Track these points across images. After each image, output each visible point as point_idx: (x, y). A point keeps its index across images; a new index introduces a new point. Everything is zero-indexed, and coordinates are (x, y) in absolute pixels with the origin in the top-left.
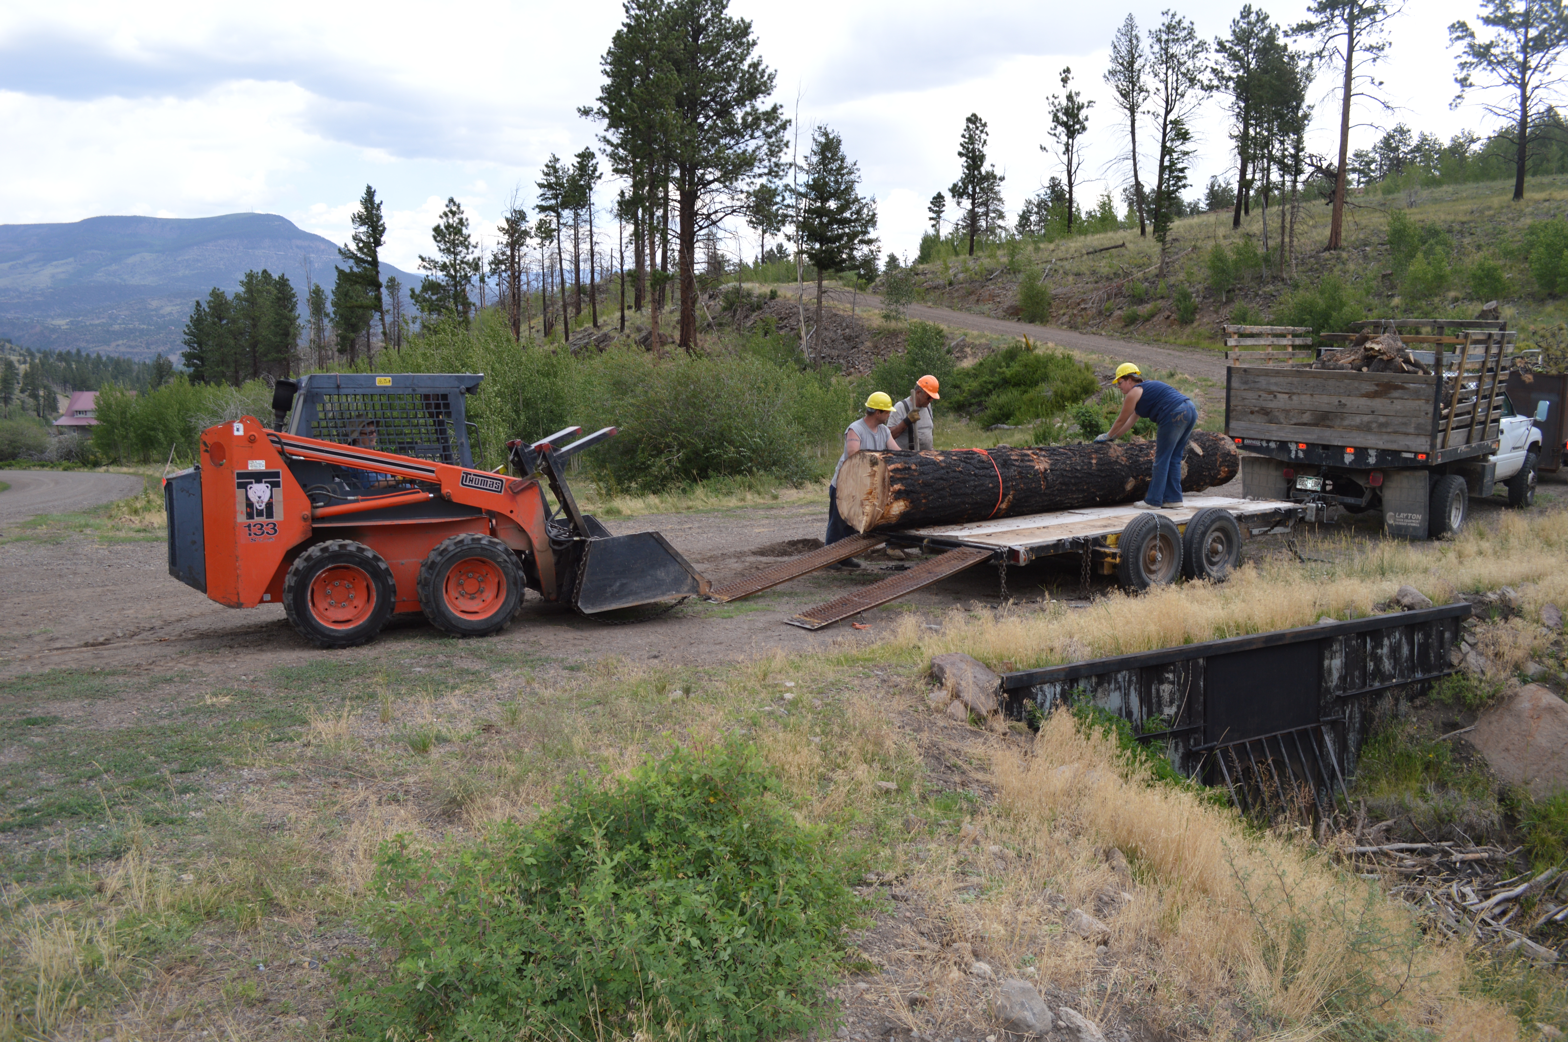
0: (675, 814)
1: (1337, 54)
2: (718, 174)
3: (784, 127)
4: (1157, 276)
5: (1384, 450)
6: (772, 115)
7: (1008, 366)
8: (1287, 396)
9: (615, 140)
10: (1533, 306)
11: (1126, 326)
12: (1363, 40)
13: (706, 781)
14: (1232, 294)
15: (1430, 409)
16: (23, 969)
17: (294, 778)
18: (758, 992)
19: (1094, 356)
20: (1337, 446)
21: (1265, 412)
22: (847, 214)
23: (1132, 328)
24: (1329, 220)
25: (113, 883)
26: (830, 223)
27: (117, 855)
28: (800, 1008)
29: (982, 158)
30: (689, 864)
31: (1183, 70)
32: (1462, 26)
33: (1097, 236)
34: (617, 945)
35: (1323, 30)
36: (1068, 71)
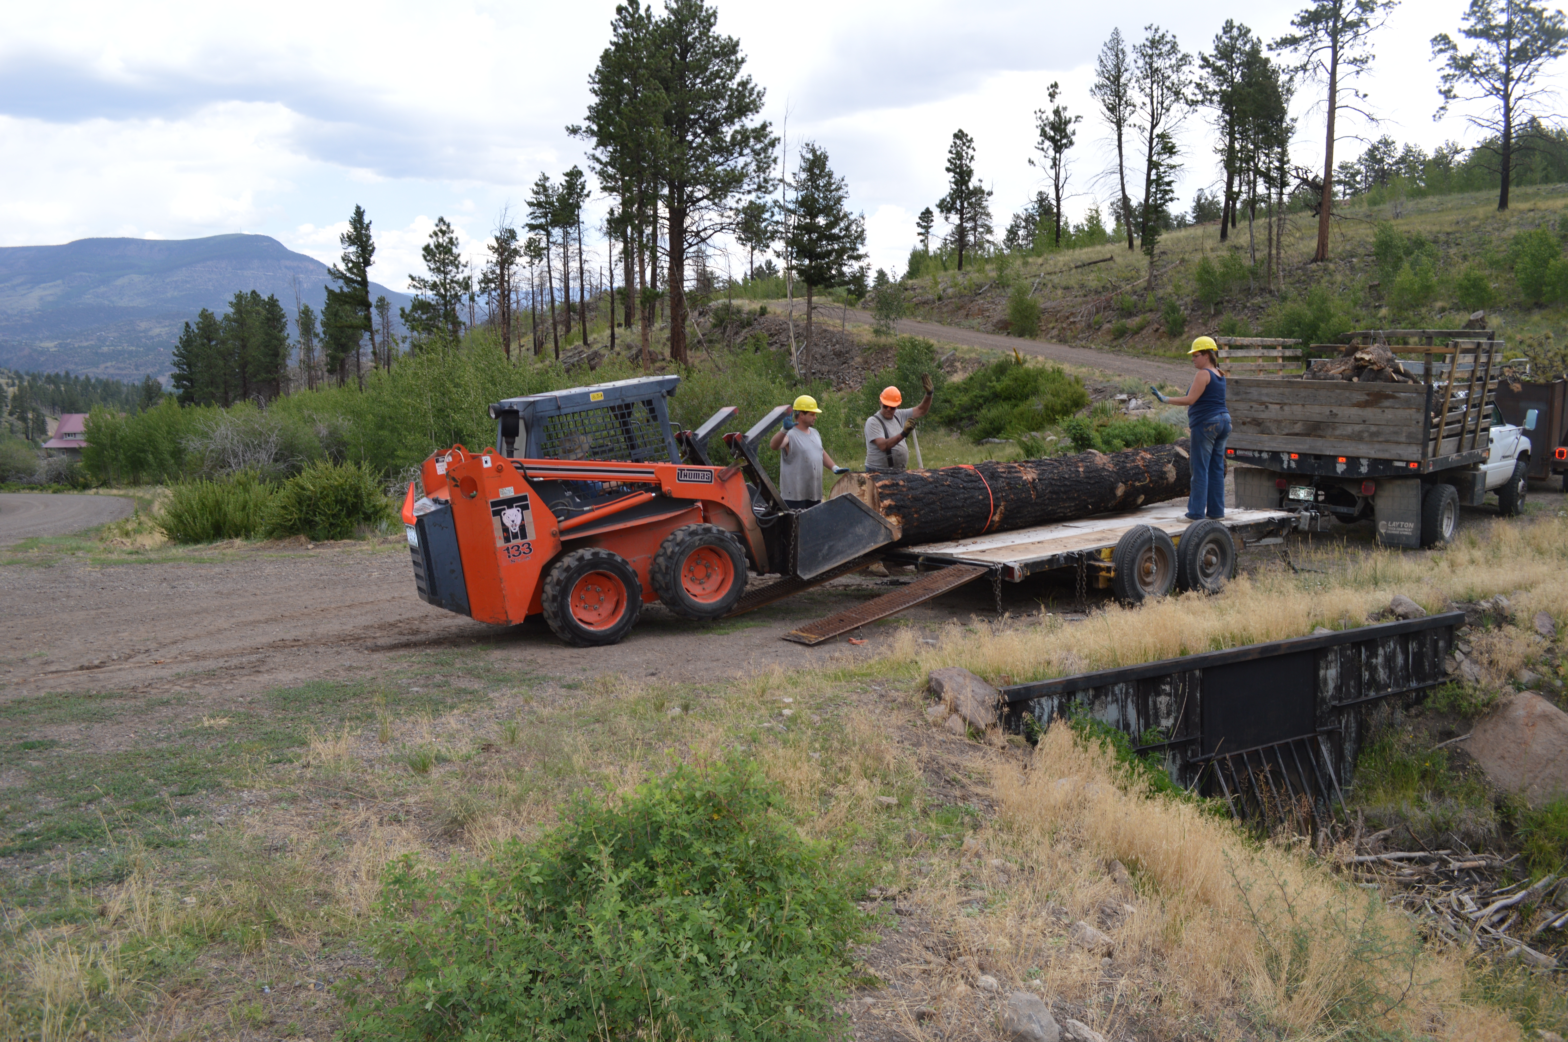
0: (680, 831)
1: (1321, 67)
2: (707, 191)
3: (773, 144)
4: (1145, 289)
5: (1375, 460)
6: (761, 132)
7: (998, 380)
8: (1278, 407)
9: (604, 159)
10: (1519, 315)
11: (1115, 339)
12: (1347, 53)
13: (709, 797)
14: (1220, 306)
15: (1421, 418)
16: (28, 994)
17: (294, 800)
18: (766, 1008)
19: (1084, 370)
20: (1329, 456)
21: (1257, 423)
22: (836, 231)
23: (1121, 341)
24: (1316, 232)
25: (116, 907)
26: (819, 239)
27: (119, 878)
28: (809, 1023)
29: (970, 173)
30: (695, 881)
31: (1168, 83)
32: (1444, 38)
33: (1085, 250)
34: (625, 962)
35: (1307, 44)
36: (1055, 86)
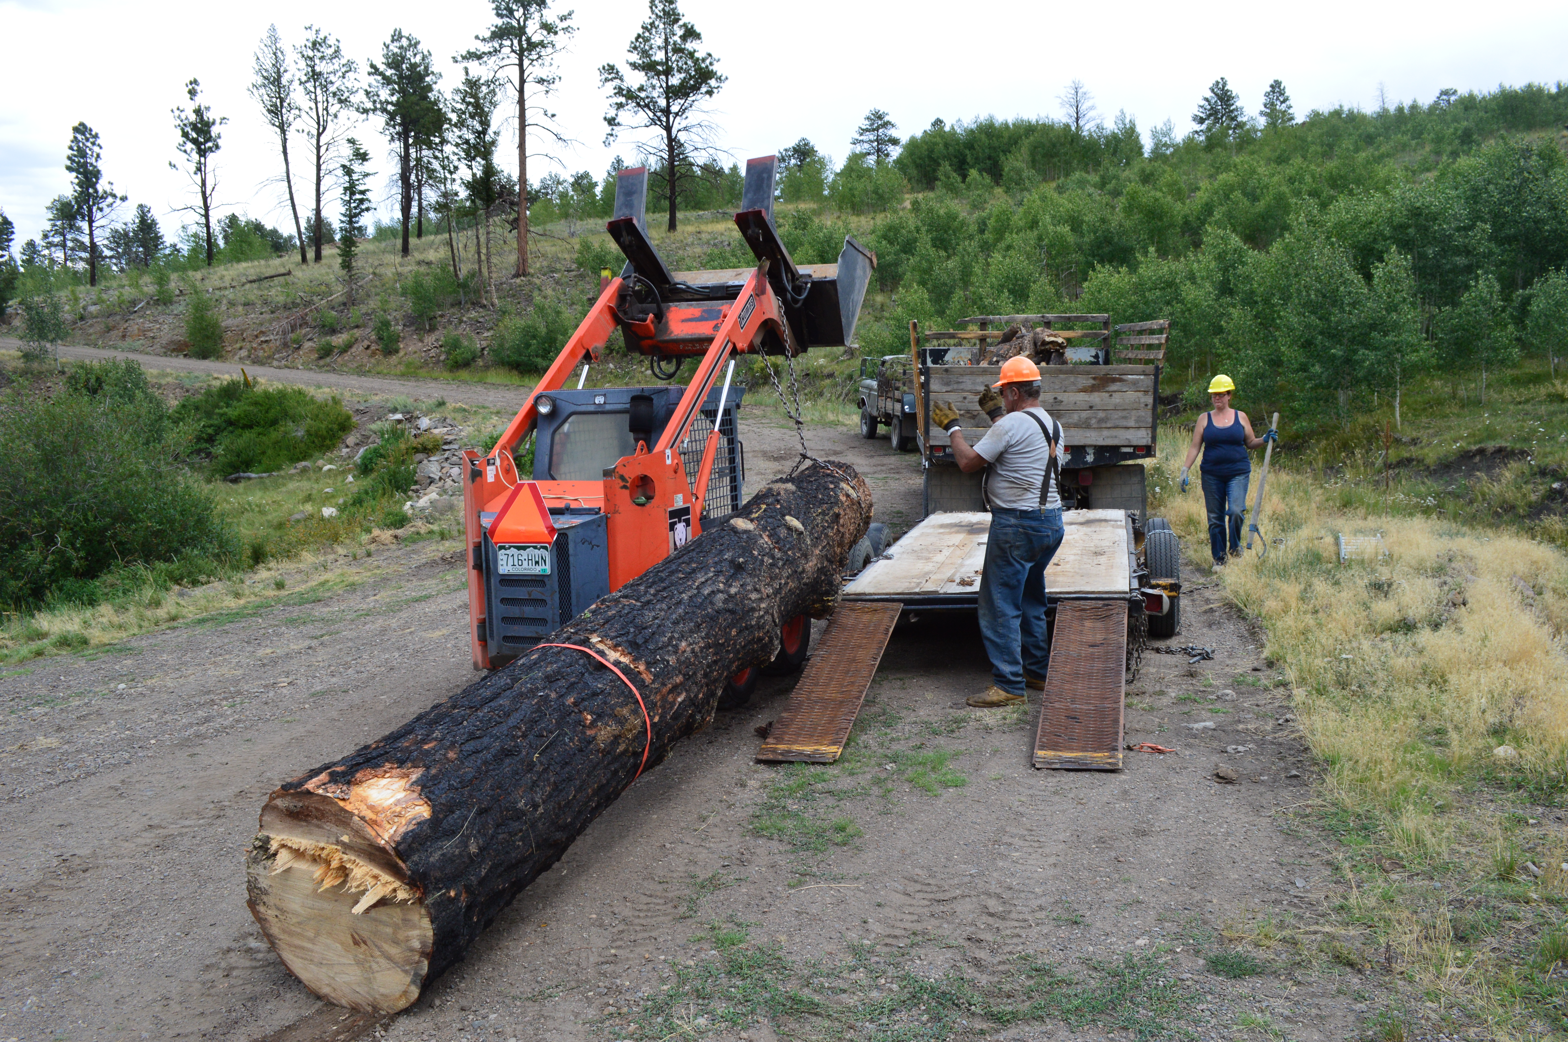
1: (510, 84)
4: (344, 304)
5: (1102, 447)
7: (228, 405)
11: (321, 358)
12: (534, 71)
14: (435, 321)
15: (1150, 400)
21: (971, 415)
23: (328, 360)
24: (512, 247)
31: (332, 89)
32: (611, 68)
35: (493, 58)
36: (195, 82)
